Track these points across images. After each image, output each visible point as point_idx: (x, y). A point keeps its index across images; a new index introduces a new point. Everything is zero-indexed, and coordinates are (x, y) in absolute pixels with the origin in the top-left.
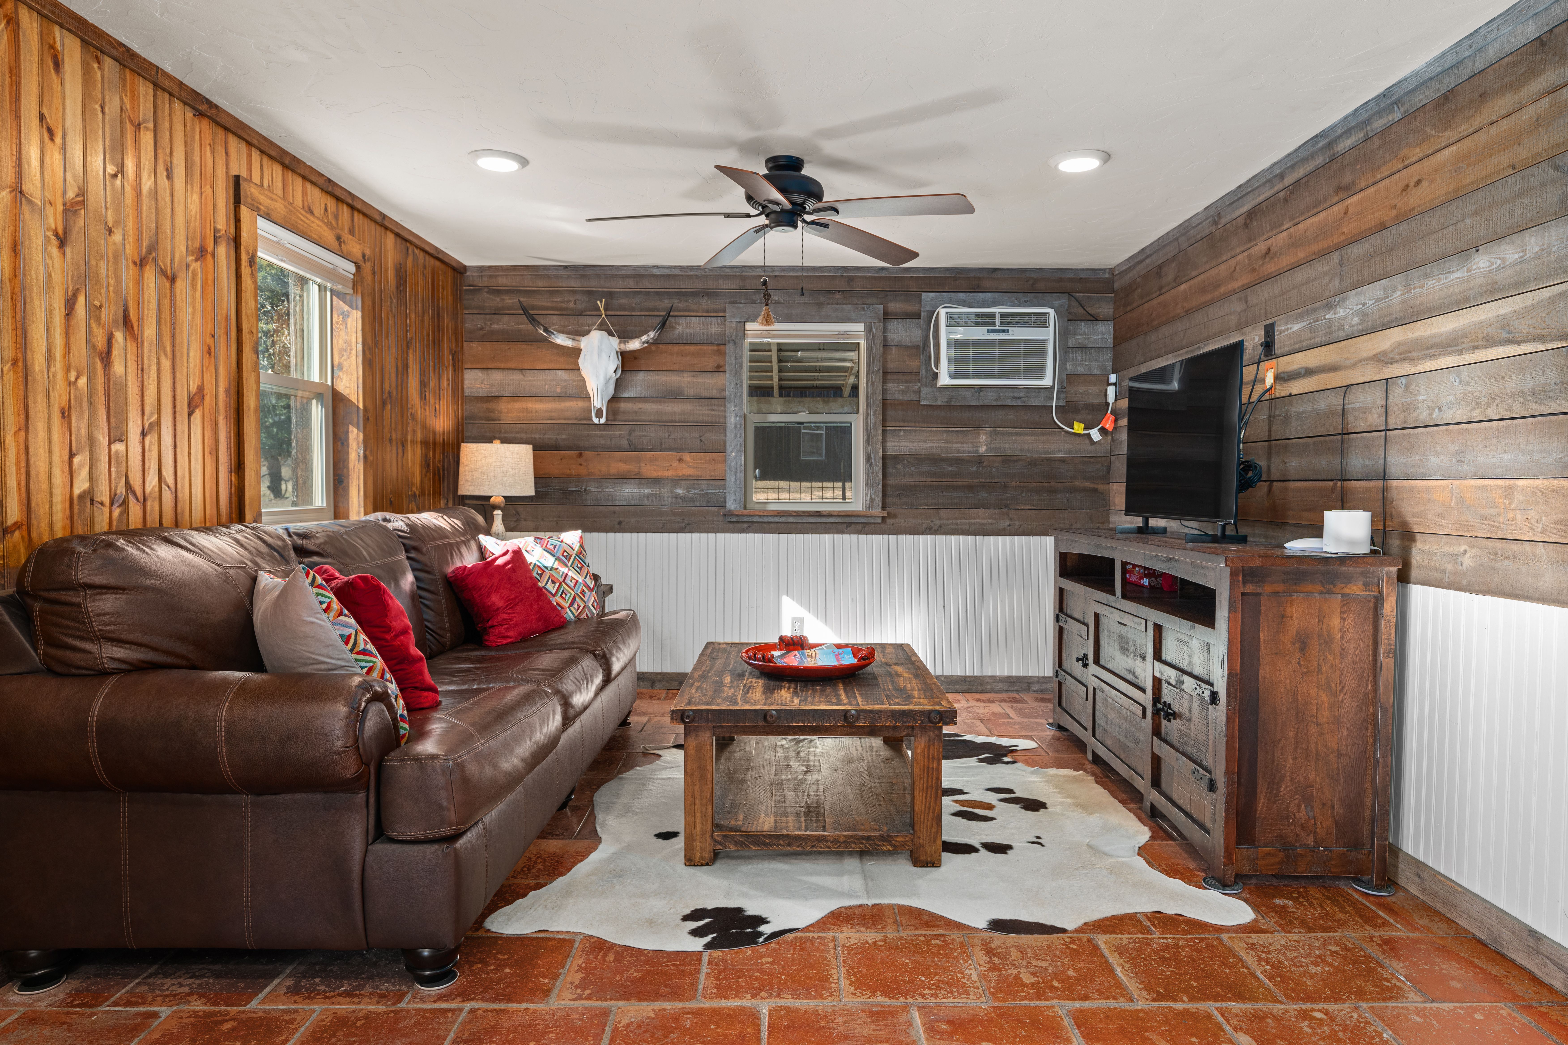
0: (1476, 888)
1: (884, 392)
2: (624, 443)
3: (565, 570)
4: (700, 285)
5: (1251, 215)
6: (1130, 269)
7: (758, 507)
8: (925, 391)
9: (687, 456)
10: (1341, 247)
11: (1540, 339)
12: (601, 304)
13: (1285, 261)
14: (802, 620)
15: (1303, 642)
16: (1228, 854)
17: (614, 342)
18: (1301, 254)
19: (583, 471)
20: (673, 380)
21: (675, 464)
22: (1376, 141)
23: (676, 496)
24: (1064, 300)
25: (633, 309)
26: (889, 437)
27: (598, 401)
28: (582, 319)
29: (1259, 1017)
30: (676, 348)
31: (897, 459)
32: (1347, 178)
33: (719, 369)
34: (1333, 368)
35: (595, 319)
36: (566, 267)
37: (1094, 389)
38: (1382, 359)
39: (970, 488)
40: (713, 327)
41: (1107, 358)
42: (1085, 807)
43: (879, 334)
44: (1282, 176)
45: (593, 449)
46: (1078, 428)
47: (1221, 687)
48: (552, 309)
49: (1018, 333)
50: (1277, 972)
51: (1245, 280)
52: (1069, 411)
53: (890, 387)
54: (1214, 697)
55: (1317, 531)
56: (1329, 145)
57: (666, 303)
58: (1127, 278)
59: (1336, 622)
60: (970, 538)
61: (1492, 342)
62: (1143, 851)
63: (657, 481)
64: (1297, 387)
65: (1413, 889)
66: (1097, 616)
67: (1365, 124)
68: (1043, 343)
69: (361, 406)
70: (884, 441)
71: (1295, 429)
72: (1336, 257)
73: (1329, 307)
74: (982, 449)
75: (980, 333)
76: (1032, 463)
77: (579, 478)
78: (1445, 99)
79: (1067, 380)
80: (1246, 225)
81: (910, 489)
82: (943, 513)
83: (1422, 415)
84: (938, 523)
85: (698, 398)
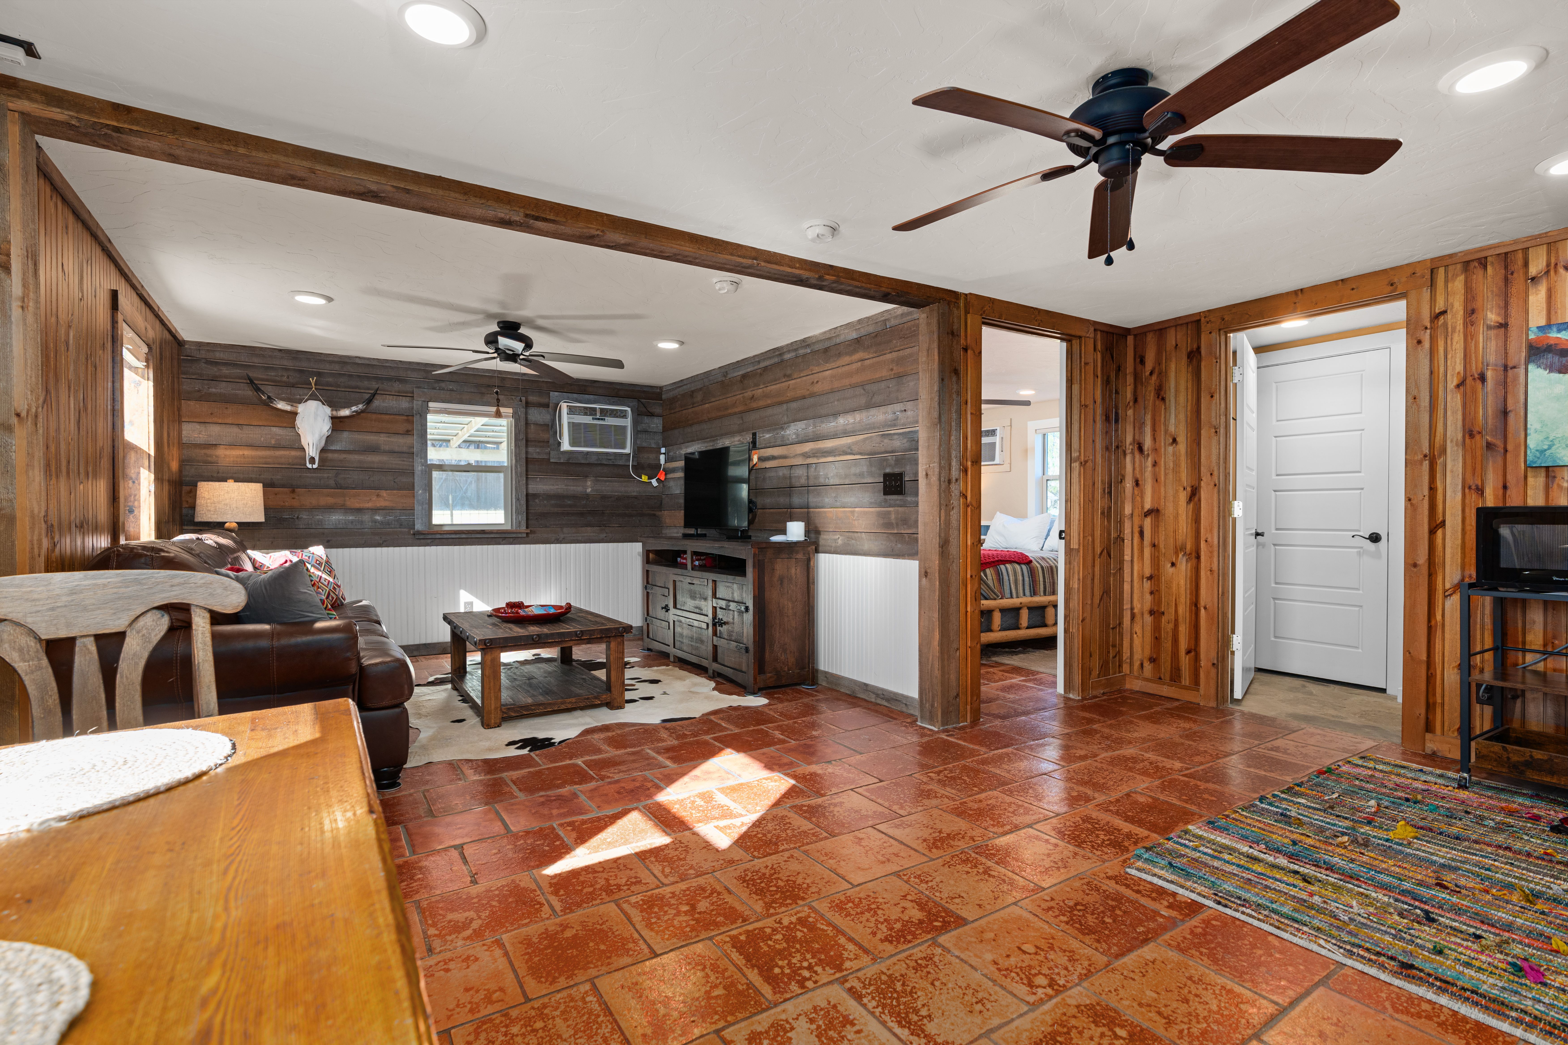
0: (846, 675)
1: (527, 453)
2: (332, 482)
3: (320, 573)
4: (393, 373)
5: (744, 376)
6: (673, 389)
7: (436, 529)
8: (553, 453)
9: (384, 493)
10: (787, 402)
11: (861, 454)
12: (313, 381)
13: (761, 403)
14: (471, 603)
15: (781, 580)
16: (755, 679)
17: (328, 410)
18: (769, 402)
19: (295, 503)
20: (371, 438)
21: (374, 498)
22: (800, 359)
23: (376, 521)
24: (635, 403)
25: (339, 386)
26: (530, 482)
27: (312, 451)
28: (294, 390)
29: (781, 726)
30: (374, 416)
31: (535, 496)
32: (789, 372)
33: (409, 433)
34: (784, 457)
35: (305, 391)
36: (280, 350)
37: (652, 456)
38: (805, 455)
39: (582, 514)
40: (404, 404)
41: (659, 438)
42: (681, 679)
43: (523, 416)
44: (759, 362)
45: (305, 487)
46: (644, 478)
47: (750, 604)
48: (267, 380)
49: (610, 421)
50: (782, 714)
51: (741, 408)
52: (639, 468)
53: (530, 449)
54: (747, 609)
55: (784, 532)
56: (780, 355)
57: (375, 385)
58: (671, 394)
59: (793, 571)
60: (582, 545)
61: (846, 453)
62: (714, 689)
63: (359, 510)
64: (769, 464)
65: (824, 684)
66: (674, 581)
67: (796, 350)
68: (625, 427)
69: (152, 453)
70: (527, 484)
71: (768, 485)
72: (785, 406)
73: (782, 428)
74: (589, 490)
75: (588, 420)
76: (619, 499)
77: (292, 509)
78: (826, 350)
79: (638, 450)
80: (741, 381)
81: (544, 515)
82: (565, 530)
83: (822, 481)
84: (562, 536)
85: (392, 452)
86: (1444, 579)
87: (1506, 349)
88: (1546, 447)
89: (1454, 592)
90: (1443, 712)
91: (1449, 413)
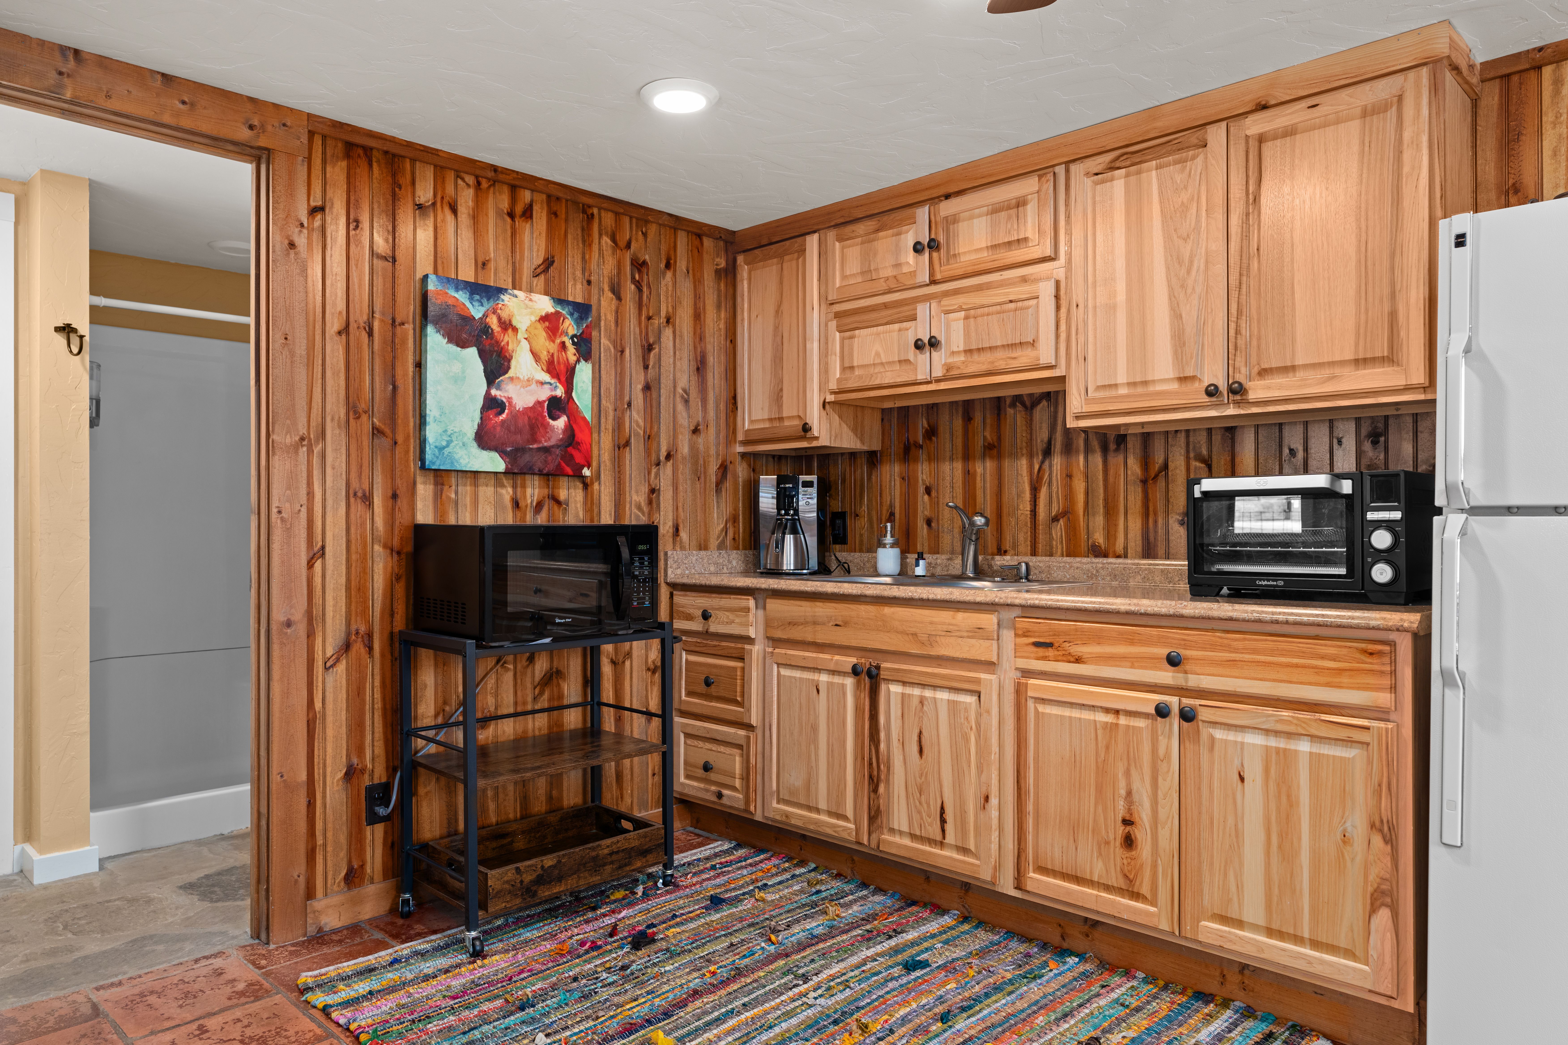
86: (324, 641)
87: (394, 295)
88: (444, 443)
89: (338, 660)
90: (325, 860)
91: (329, 373)
